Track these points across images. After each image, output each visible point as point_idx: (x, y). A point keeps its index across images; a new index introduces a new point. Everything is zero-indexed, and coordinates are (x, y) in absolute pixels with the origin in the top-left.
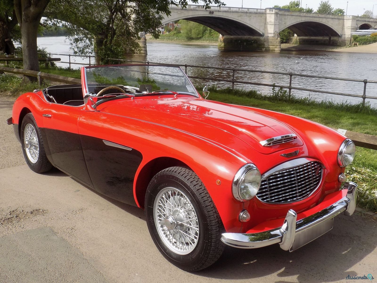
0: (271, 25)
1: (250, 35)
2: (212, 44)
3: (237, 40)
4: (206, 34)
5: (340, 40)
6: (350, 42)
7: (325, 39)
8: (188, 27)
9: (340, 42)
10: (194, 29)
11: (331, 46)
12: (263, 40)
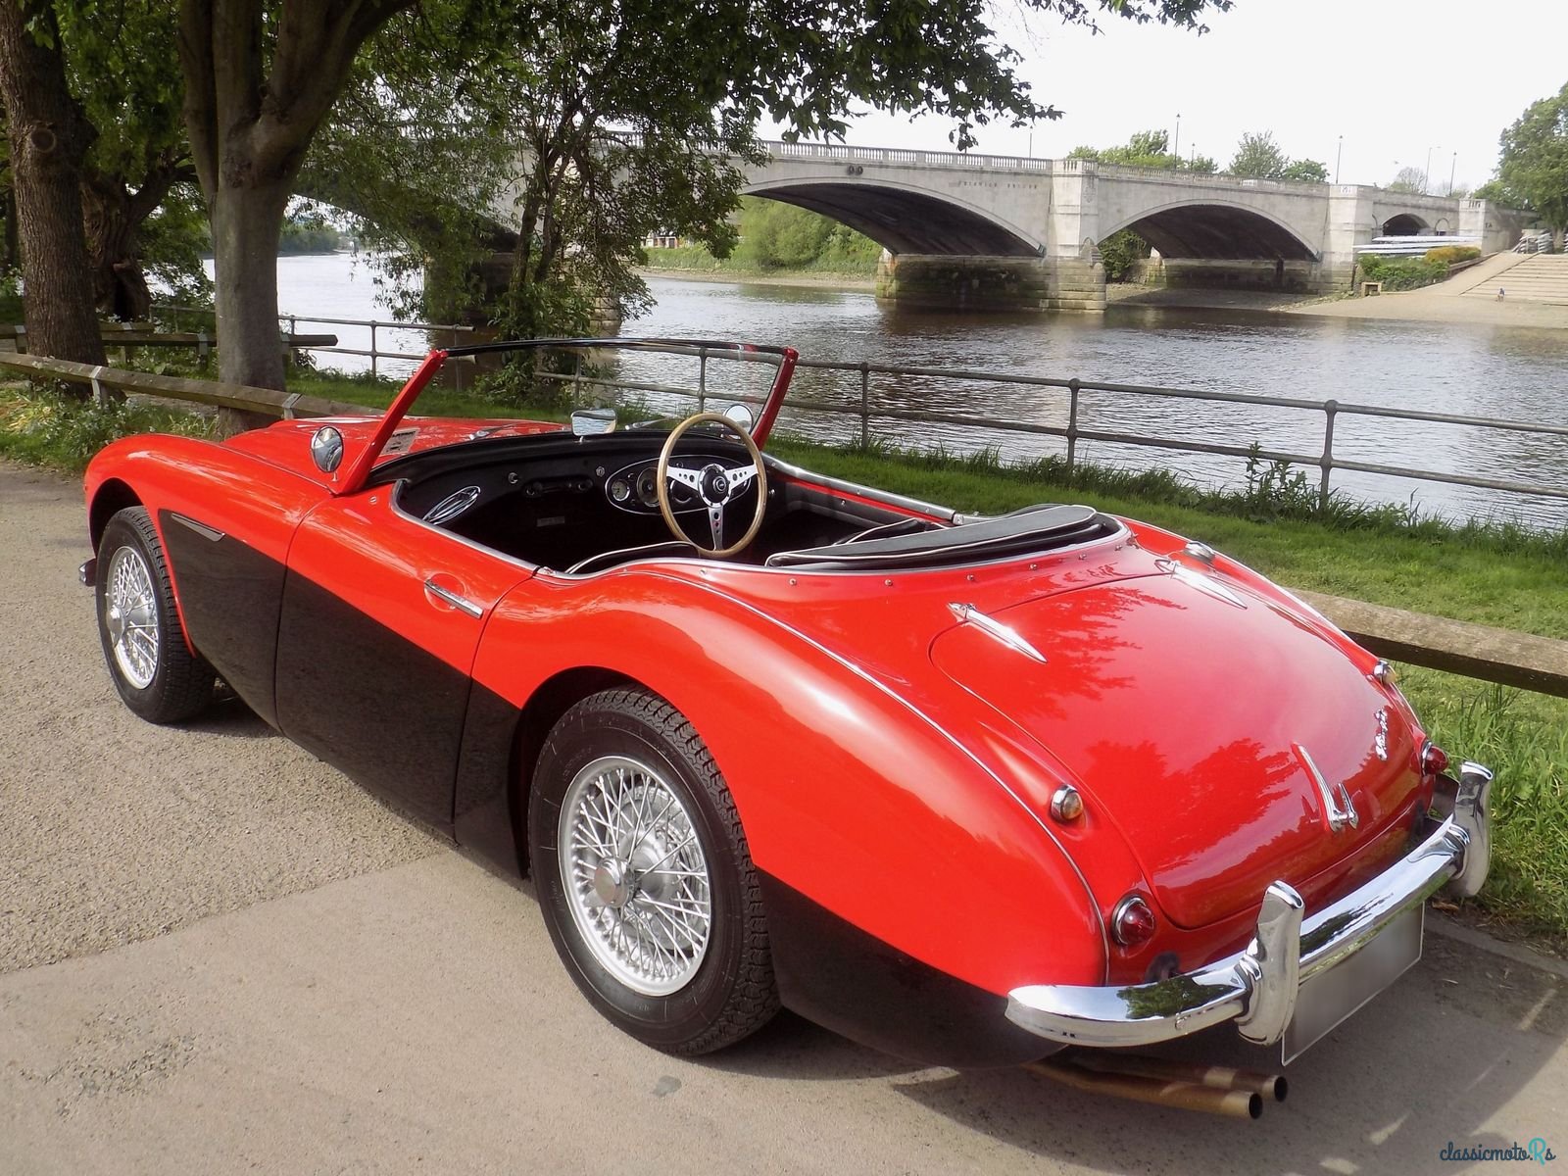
0: (1070, 217)
1: (993, 252)
2: (853, 285)
3: (944, 271)
4: (828, 249)
5: (1316, 271)
6: (1351, 279)
7: (1263, 266)
8: (765, 223)
9: (1315, 278)
10: (787, 227)
11: (1283, 292)
12: (1039, 270)
